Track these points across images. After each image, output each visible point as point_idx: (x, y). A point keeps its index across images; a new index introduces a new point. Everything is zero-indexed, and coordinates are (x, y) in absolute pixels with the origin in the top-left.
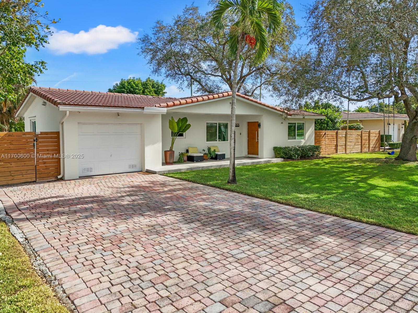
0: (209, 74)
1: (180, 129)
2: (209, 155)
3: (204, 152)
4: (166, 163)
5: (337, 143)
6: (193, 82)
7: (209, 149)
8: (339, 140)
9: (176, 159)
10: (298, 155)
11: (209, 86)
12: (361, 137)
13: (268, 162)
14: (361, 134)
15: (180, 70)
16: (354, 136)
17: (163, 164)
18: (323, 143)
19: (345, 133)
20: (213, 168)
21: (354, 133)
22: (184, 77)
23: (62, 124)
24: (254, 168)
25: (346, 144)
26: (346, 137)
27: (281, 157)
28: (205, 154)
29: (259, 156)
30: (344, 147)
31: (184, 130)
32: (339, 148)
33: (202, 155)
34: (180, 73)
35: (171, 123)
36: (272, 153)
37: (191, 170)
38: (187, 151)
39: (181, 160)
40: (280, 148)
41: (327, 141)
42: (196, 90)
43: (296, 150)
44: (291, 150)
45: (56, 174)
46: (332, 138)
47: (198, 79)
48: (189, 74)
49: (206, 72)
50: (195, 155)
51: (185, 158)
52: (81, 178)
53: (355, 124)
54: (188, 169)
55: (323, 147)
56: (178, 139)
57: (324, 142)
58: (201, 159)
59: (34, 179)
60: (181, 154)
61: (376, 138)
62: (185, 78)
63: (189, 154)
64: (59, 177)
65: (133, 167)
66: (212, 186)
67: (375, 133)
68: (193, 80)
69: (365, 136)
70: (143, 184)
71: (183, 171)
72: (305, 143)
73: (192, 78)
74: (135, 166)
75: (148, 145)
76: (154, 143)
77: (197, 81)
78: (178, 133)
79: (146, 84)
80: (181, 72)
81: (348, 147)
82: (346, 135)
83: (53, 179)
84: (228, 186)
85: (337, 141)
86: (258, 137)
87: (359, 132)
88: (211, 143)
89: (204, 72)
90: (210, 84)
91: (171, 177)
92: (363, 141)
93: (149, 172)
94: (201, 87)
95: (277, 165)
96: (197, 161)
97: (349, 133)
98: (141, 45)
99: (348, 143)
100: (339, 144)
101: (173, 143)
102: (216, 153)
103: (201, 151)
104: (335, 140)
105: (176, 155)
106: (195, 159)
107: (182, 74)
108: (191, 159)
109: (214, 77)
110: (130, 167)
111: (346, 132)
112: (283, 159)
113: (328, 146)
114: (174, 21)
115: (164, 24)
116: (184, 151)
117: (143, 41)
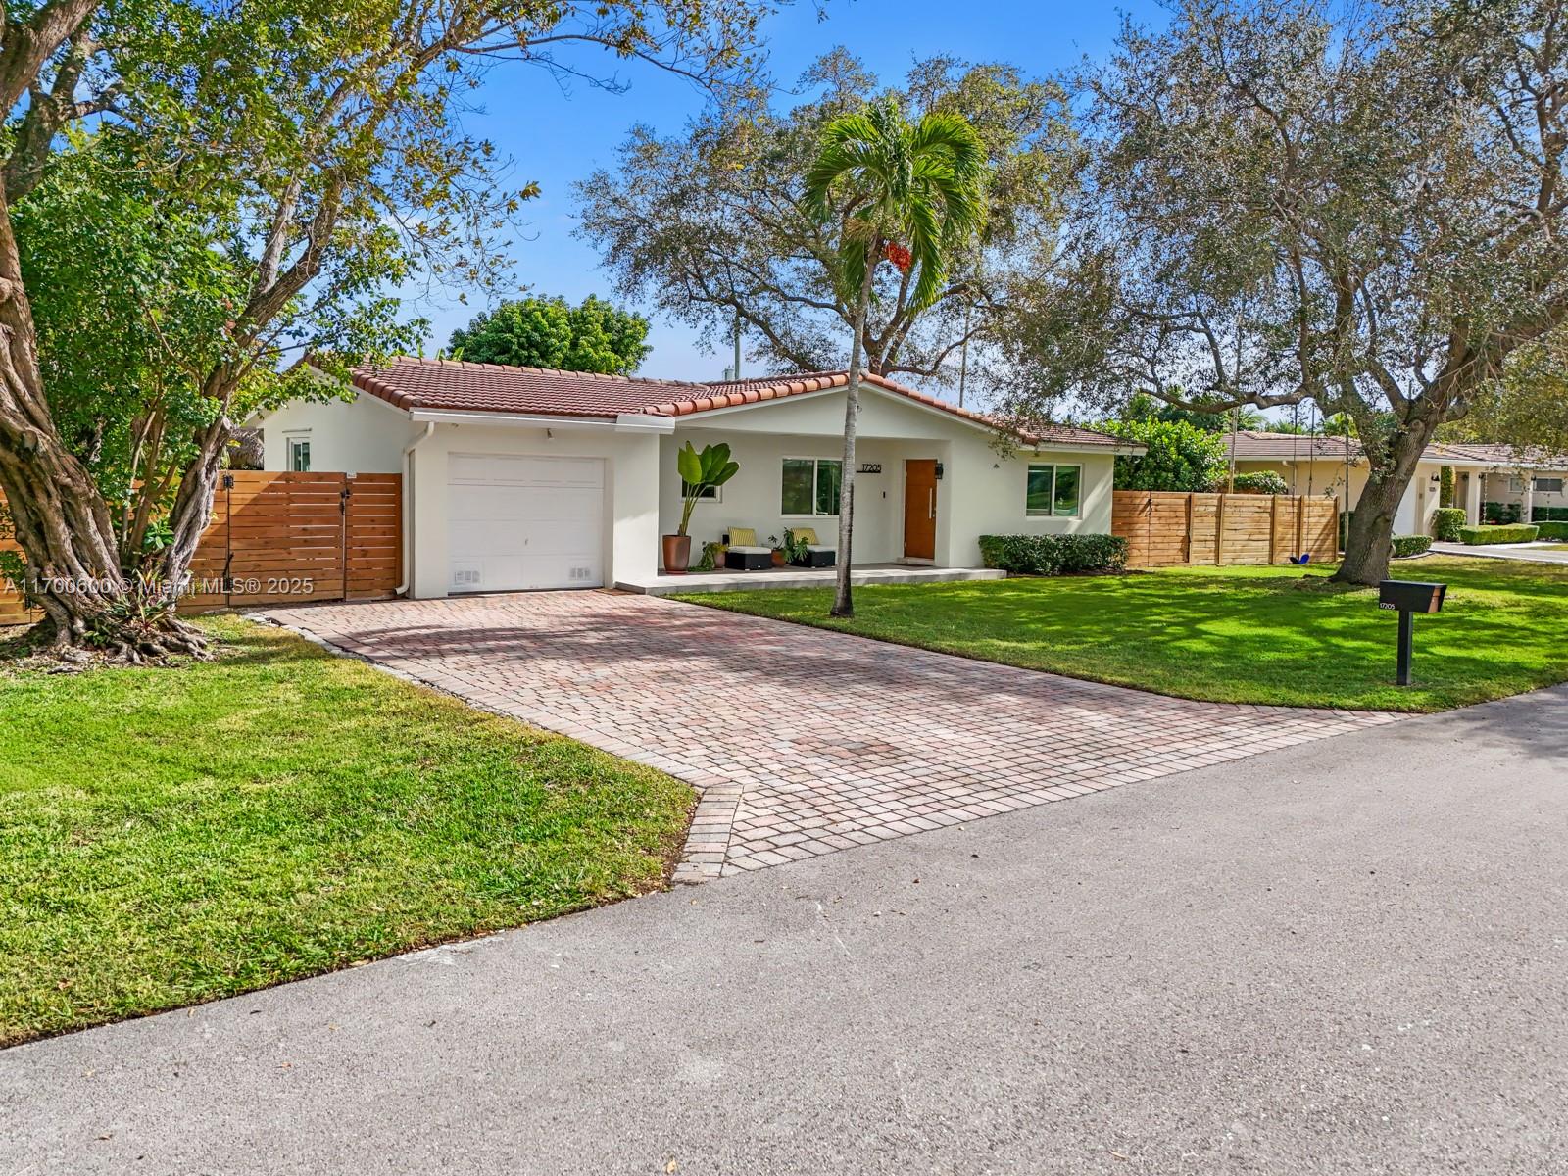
0: (798, 299)
1: (707, 475)
2: (788, 553)
3: (775, 545)
4: (667, 569)
5: (1188, 530)
6: (746, 324)
7: (789, 535)
8: (1195, 522)
9: (693, 562)
10: (1055, 563)
11: (796, 338)
12: (1273, 515)
13: (961, 576)
14: (1273, 507)
15: (705, 288)
16: (1246, 513)
17: (660, 573)
18: (1142, 529)
19: (1216, 502)
20: (798, 586)
21: (1246, 503)
22: (717, 310)
23: (411, 454)
24: (916, 588)
25: (1218, 536)
26: (1219, 515)
27: (1001, 567)
28: (778, 549)
29: (937, 561)
30: (1212, 545)
31: (720, 481)
32: (1194, 546)
33: (769, 551)
34: (703, 294)
35: (684, 457)
36: (977, 554)
37: (738, 587)
38: (726, 539)
39: (709, 563)
40: (1000, 540)
41: (1156, 525)
42: (754, 350)
43: (1047, 547)
44: (1033, 547)
45: (391, 582)
46: (1172, 514)
47: (761, 318)
48: (731, 301)
49: (786, 291)
50: (748, 550)
51: (720, 559)
52: (452, 595)
53: (1258, 475)
54: (729, 585)
55: (1141, 542)
56: (701, 505)
57: (1146, 527)
58: (764, 563)
59: (339, 594)
60: (710, 548)
61: (1324, 521)
62: (719, 313)
63: (733, 548)
64: (399, 591)
65: (580, 576)
66: (790, 621)
67: (1322, 505)
68: (743, 319)
69: (1286, 514)
70: (619, 612)
71: (716, 590)
72: (1080, 527)
73: (741, 312)
74: (587, 573)
75: (623, 517)
76: (636, 514)
77: (756, 322)
78: (702, 486)
79: (584, 318)
80: (707, 293)
81: (1224, 545)
82: (1220, 506)
83: (384, 597)
84: (831, 622)
85: (1188, 525)
86: (934, 505)
87: (1265, 500)
88: (794, 520)
89: (783, 295)
90: (798, 331)
91: (686, 601)
92: (1279, 529)
93: (623, 589)
94: (769, 342)
95: (982, 586)
96: (754, 569)
97: (1229, 502)
98: (583, 205)
99: (1225, 534)
100: (1194, 535)
101: (687, 516)
102: (809, 547)
103: (766, 540)
104: (1183, 521)
105: (696, 548)
106: (747, 562)
107: (710, 298)
108: (736, 562)
109: (812, 309)
110: (573, 574)
111: (1220, 499)
112: (1004, 572)
113: (1158, 540)
114: (690, 133)
115: (659, 138)
116: (716, 539)
117: (591, 191)
